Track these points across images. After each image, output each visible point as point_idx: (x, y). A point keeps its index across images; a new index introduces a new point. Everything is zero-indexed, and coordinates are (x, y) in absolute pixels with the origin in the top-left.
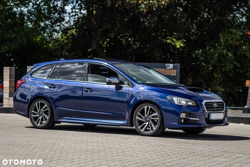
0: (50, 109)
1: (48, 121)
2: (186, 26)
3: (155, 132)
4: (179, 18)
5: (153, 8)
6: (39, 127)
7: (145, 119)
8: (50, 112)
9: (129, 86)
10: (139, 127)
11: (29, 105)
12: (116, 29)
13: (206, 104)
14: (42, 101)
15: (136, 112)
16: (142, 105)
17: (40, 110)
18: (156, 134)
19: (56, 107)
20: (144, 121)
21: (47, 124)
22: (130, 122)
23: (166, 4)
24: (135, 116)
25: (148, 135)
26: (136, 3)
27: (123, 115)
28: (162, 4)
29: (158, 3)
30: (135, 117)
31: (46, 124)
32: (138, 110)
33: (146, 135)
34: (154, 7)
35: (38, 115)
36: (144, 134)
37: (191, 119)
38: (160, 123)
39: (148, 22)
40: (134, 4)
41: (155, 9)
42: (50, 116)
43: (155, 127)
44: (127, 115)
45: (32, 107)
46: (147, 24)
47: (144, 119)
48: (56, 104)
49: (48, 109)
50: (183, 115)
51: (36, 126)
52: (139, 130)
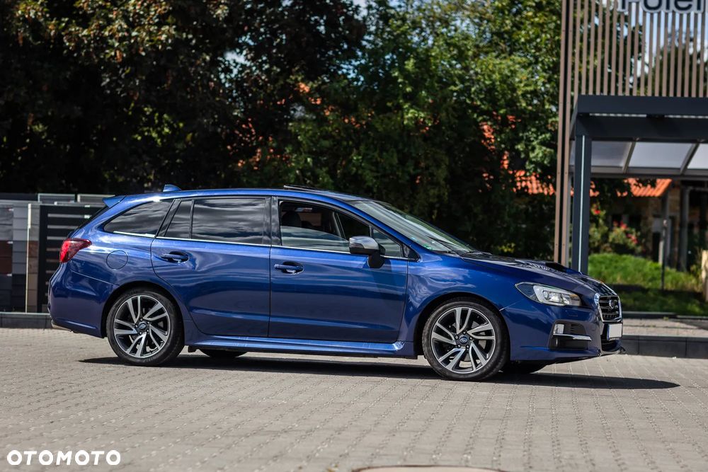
0: (172, 315)
1: (167, 346)
2: (218, 99)
3: (485, 370)
4: (201, 79)
5: (139, 49)
6: (138, 361)
7: (457, 338)
8: (173, 321)
9: (404, 256)
10: (440, 360)
11: (106, 304)
12: (41, 102)
13: (601, 301)
14: (146, 294)
15: (432, 322)
16: (447, 305)
17: (140, 319)
18: (487, 376)
19: (191, 309)
20: (455, 344)
21: (162, 353)
22: (415, 346)
23: (170, 41)
24: (429, 331)
25: (466, 377)
26: (92, 36)
27: (393, 329)
28: (159, 40)
29: (150, 36)
30: (428, 334)
31: (160, 355)
32: (436, 316)
33: (462, 377)
34: (141, 48)
35: (134, 329)
36: (454, 375)
37: (576, 337)
38: (499, 348)
39: (123, 86)
40: (89, 38)
41: (143, 54)
42: (174, 332)
43: (486, 359)
44: (406, 330)
45: (117, 309)
46: (122, 92)
47: (453, 339)
48: (194, 303)
49: (166, 314)
50: (559, 329)
51: (131, 359)
52: (439, 365)
